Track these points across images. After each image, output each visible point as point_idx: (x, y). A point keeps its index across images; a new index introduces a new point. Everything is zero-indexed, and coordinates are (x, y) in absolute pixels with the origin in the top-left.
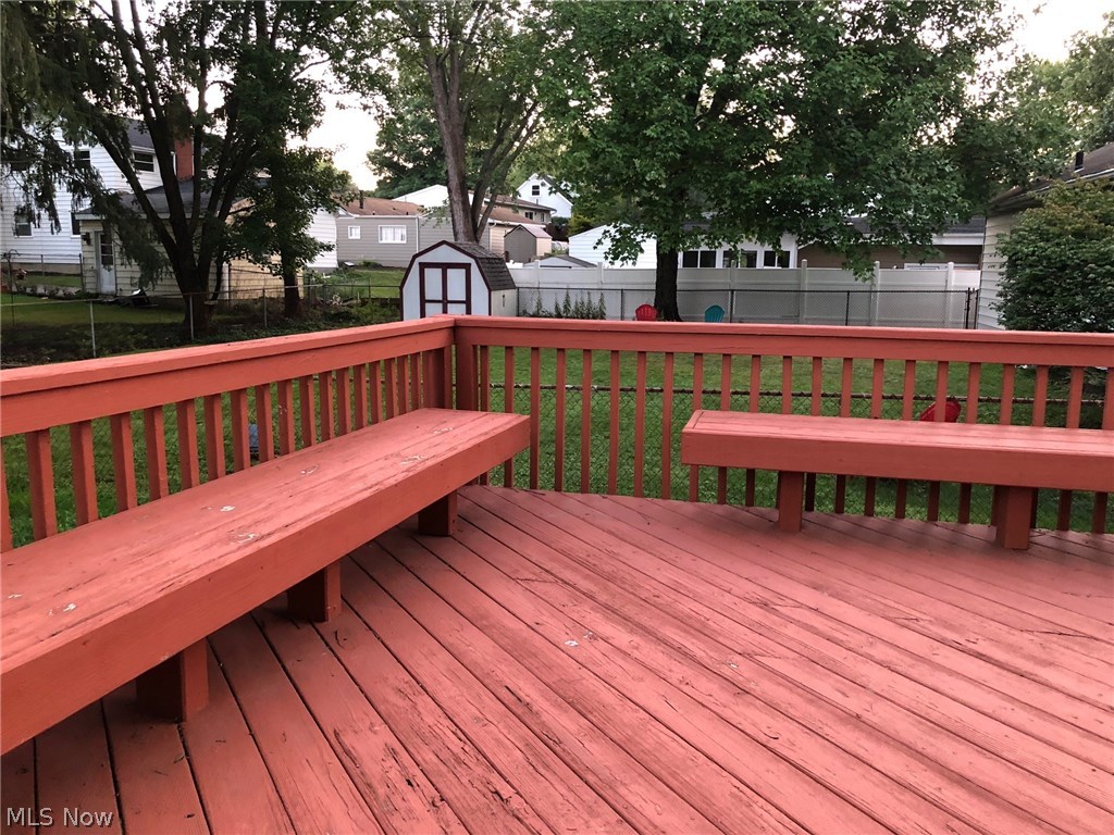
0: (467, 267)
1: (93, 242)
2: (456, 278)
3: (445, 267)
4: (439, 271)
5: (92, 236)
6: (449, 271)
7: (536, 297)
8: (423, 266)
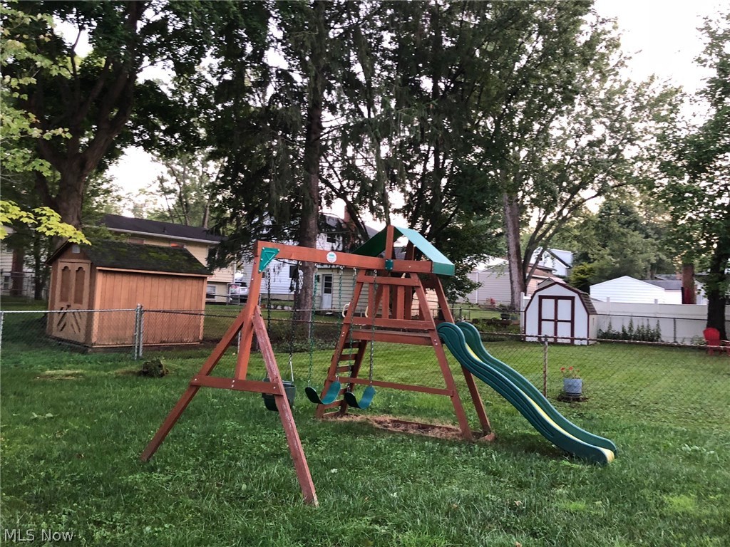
0: (572, 299)
1: (321, 280)
2: (564, 306)
3: (557, 298)
4: (553, 301)
5: (321, 277)
6: (559, 301)
7: (608, 321)
8: (541, 298)
